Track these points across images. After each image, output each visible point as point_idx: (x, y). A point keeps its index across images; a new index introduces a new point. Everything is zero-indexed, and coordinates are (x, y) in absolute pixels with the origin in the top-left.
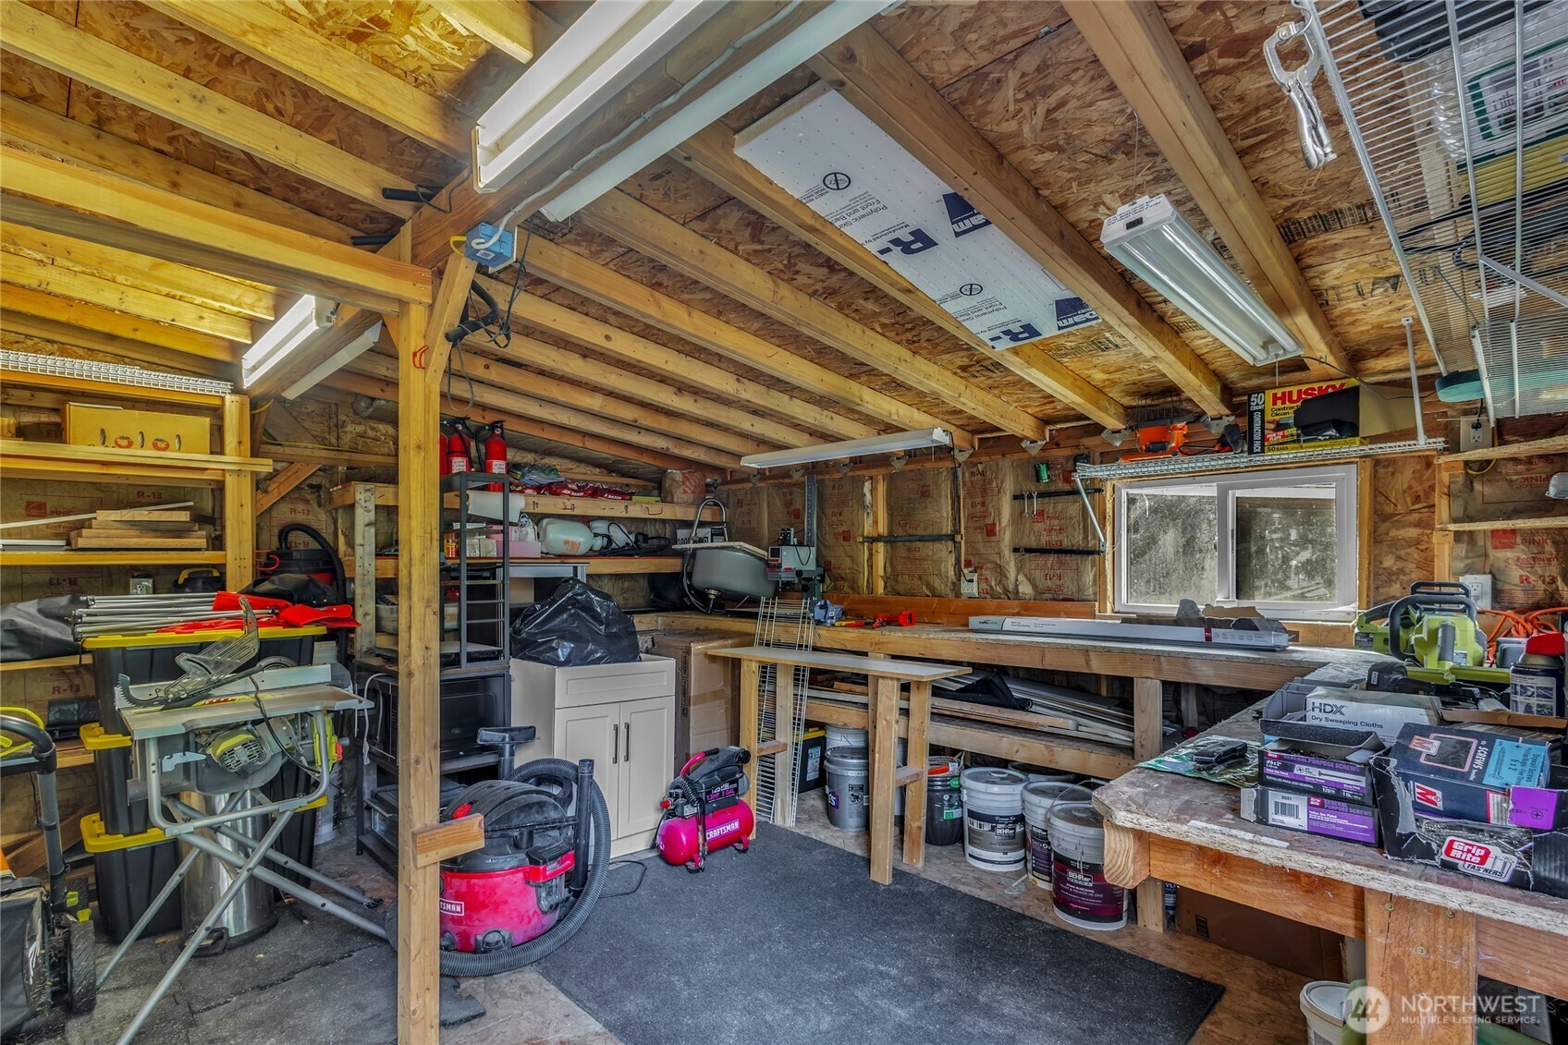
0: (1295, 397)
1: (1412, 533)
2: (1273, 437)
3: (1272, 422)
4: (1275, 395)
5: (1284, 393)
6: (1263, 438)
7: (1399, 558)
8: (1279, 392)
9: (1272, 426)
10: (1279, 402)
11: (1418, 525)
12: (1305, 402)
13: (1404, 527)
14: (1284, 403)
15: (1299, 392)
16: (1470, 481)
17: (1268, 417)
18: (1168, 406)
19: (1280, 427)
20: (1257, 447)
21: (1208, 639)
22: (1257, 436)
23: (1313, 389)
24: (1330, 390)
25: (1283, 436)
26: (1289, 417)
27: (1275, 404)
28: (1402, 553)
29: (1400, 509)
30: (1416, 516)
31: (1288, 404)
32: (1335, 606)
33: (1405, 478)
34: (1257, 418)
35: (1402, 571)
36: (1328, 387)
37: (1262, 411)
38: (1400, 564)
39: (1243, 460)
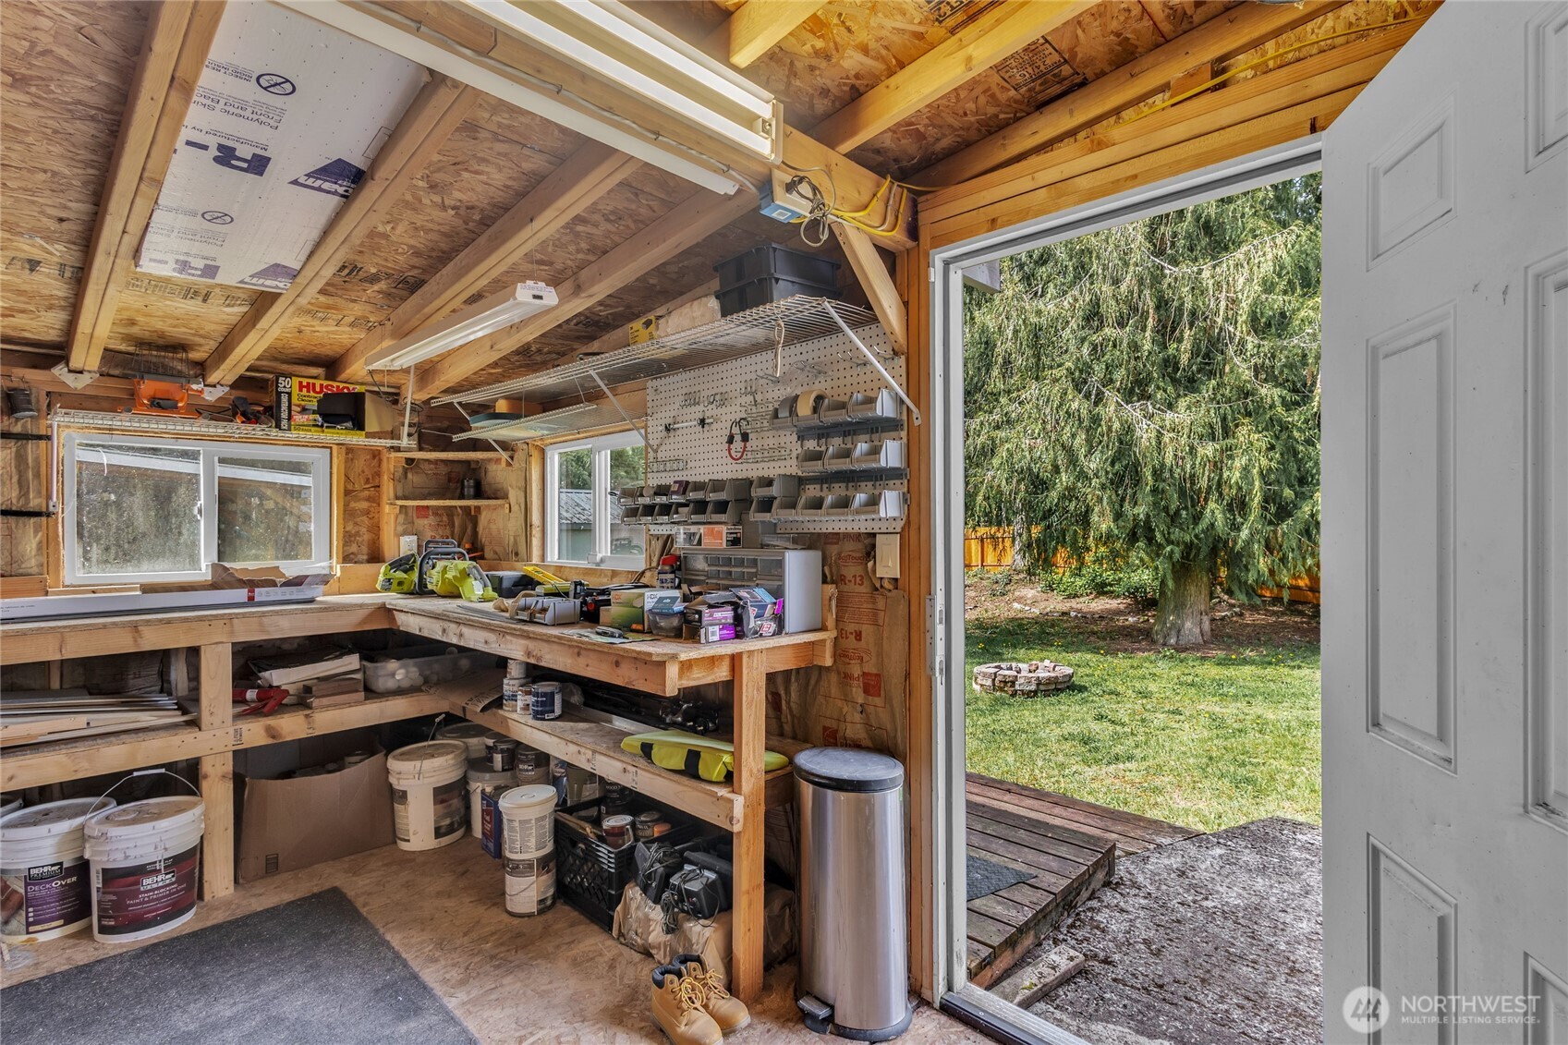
0: (318, 389)
1: (364, 505)
2: (298, 418)
3: (299, 406)
4: (300, 383)
5: (308, 383)
6: (290, 418)
7: (356, 524)
8: (305, 382)
9: (299, 409)
10: (305, 390)
11: (368, 499)
12: (326, 395)
13: (359, 500)
14: (308, 391)
15: (321, 385)
16: (405, 472)
17: (295, 400)
18: (154, 360)
19: (304, 410)
20: (284, 424)
21: (251, 599)
22: (284, 415)
23: (332, 386)
24: (346, 391)
25: (308, 420)
26: (314, 405)
27: (301, 390)
28: (358, 520)
29: (357, 487)
30: (366, 493)
31: (312, 394)
32: (313, 563)
33: (360, 463)
34: (284, 399)
35: (358, 534)
36: (344, 388)
37: (289, 394)
38: (357, 528)
39: (274, 433)
